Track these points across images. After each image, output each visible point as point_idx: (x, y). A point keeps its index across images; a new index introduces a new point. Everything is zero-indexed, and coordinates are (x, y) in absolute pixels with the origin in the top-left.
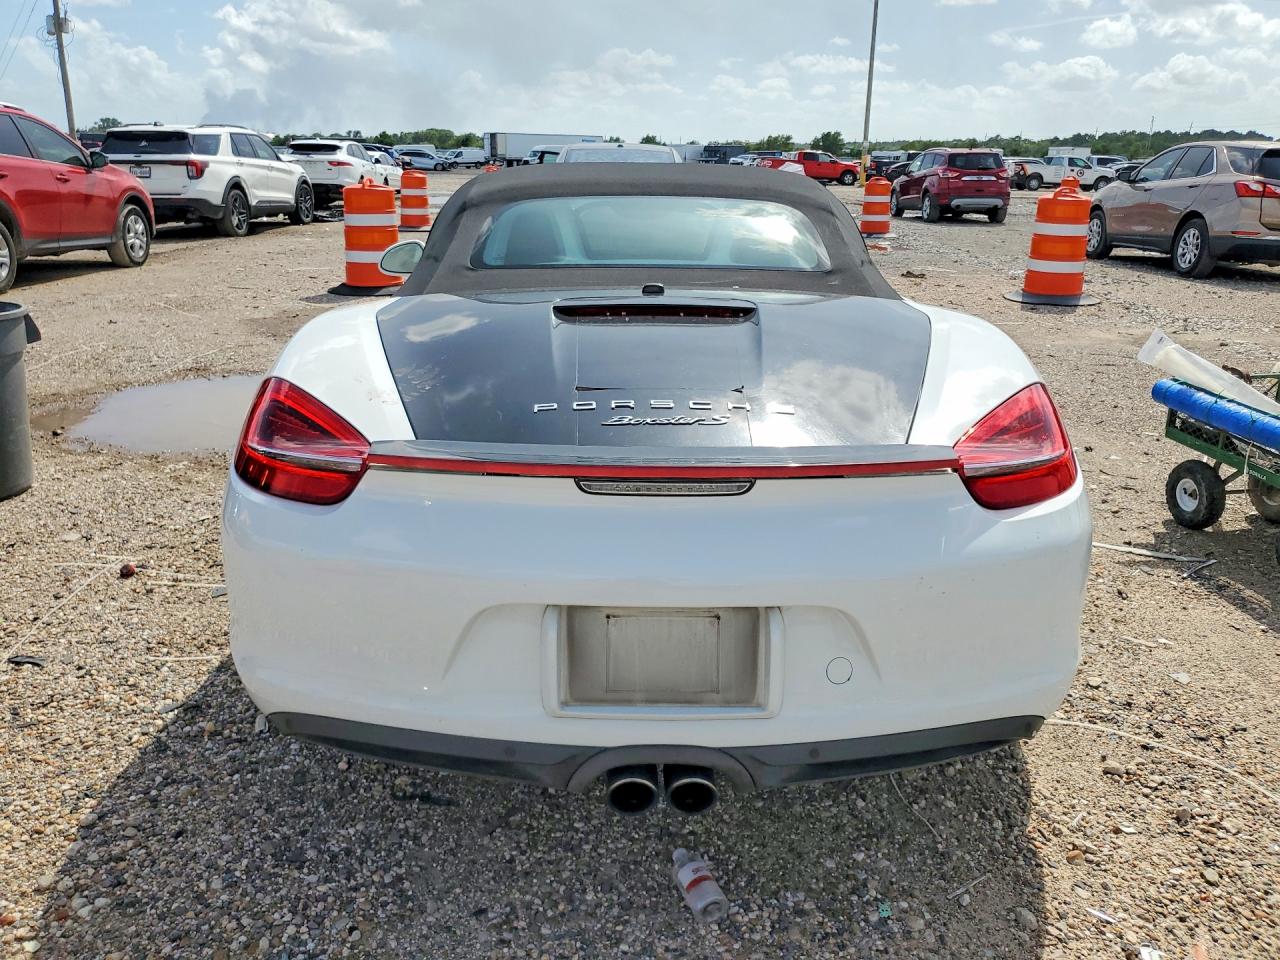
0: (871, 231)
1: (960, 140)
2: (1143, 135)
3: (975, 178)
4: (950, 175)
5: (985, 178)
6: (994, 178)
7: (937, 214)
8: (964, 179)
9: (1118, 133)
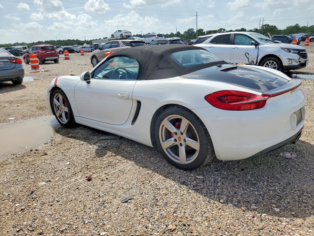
0: (35, 68)
1: (6, 44)
2: (54, 41)
3: (50, 52)
4: (43, 52)
5: (52, 52)
6: (54, 52)
7: (42, 62)
8: (47, 53)
9: (49, 41)
